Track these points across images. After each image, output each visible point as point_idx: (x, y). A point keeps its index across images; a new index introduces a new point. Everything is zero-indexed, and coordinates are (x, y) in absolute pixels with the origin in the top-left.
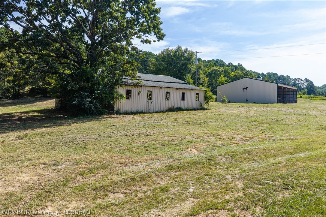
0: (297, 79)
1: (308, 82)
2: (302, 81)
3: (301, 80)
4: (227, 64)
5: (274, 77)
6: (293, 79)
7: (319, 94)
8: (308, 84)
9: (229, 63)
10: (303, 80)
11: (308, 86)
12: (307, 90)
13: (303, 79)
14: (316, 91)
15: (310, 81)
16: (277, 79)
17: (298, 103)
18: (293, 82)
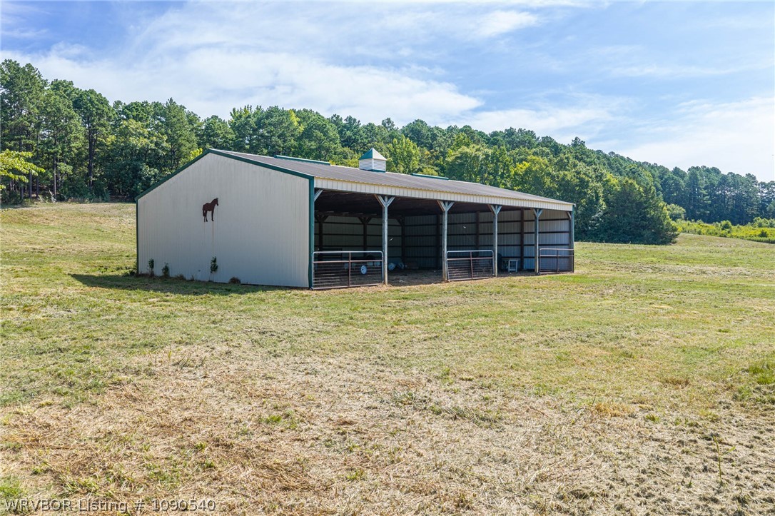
4: (540, 139)
5: (709, 179)
6: (764, 183)
9: (545, 139)
16: (716, 183)
17: (576, 271)
18: (765, 192)
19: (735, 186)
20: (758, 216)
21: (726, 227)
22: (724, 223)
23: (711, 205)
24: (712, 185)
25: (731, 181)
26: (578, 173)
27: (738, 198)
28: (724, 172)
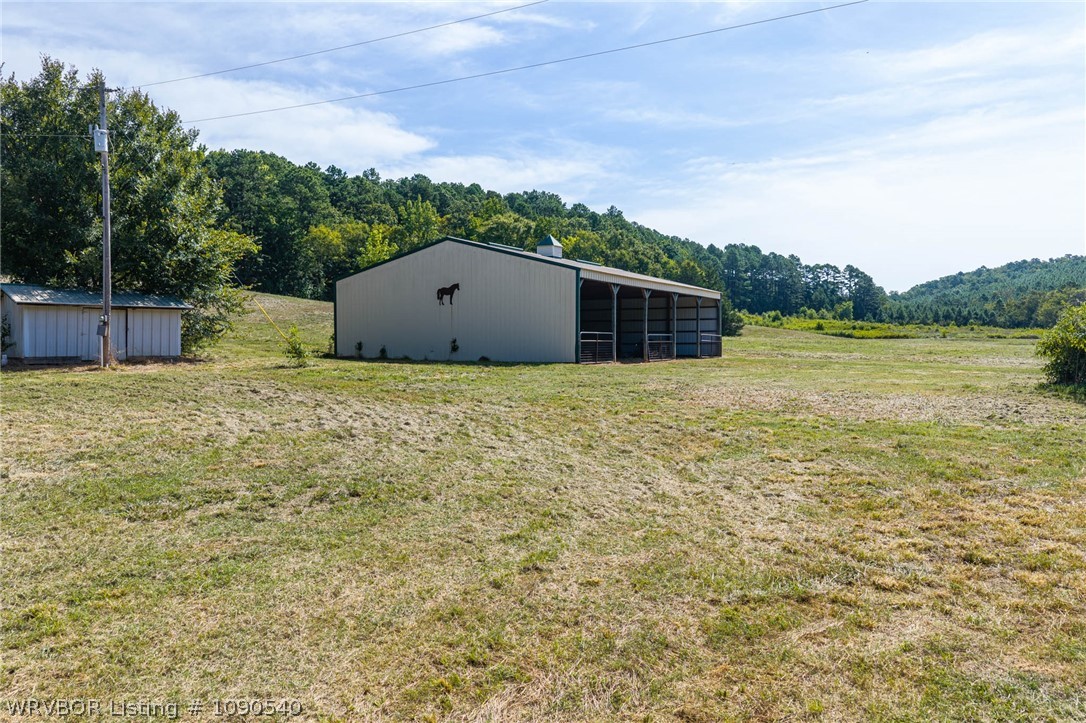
0: (821, 268)
1: (857, 276)
2: (839, 272)
3: (836, 269)
4: (569, 207)
5: (749, 259)
6: (809, 267)
7: (891, 316)
8: (856, 284)
9: (576, 207)
10: (842, 271)
11: (858, 291)
12: (851, 304)
13: (842, 268)
14: (881, 308)
15: (862, 273)
16: (757, 265)
17: (723, 356)
18: (811, 276)
19: (779, 269)
20: (802, 305)
21: (775, 319)
22: (773, 313)
23: (752, 292)
24: (753, 267)
25: (773, 262)
26: (636, 253)
27: (782, 284)
28: (765, 252)
